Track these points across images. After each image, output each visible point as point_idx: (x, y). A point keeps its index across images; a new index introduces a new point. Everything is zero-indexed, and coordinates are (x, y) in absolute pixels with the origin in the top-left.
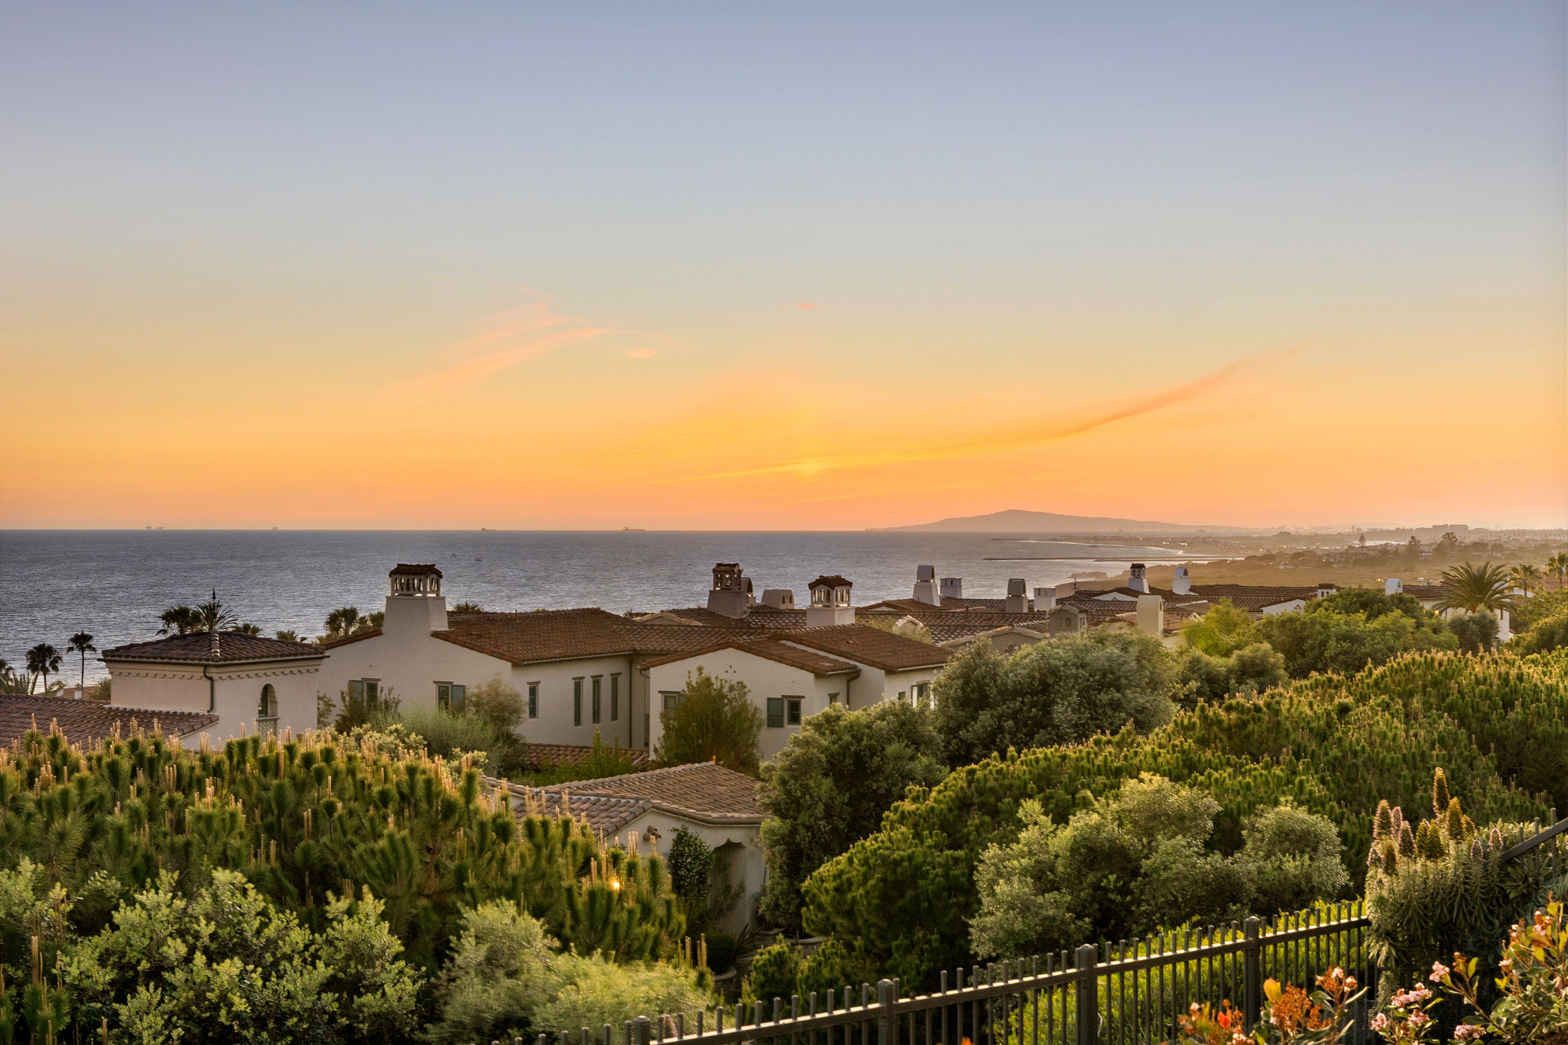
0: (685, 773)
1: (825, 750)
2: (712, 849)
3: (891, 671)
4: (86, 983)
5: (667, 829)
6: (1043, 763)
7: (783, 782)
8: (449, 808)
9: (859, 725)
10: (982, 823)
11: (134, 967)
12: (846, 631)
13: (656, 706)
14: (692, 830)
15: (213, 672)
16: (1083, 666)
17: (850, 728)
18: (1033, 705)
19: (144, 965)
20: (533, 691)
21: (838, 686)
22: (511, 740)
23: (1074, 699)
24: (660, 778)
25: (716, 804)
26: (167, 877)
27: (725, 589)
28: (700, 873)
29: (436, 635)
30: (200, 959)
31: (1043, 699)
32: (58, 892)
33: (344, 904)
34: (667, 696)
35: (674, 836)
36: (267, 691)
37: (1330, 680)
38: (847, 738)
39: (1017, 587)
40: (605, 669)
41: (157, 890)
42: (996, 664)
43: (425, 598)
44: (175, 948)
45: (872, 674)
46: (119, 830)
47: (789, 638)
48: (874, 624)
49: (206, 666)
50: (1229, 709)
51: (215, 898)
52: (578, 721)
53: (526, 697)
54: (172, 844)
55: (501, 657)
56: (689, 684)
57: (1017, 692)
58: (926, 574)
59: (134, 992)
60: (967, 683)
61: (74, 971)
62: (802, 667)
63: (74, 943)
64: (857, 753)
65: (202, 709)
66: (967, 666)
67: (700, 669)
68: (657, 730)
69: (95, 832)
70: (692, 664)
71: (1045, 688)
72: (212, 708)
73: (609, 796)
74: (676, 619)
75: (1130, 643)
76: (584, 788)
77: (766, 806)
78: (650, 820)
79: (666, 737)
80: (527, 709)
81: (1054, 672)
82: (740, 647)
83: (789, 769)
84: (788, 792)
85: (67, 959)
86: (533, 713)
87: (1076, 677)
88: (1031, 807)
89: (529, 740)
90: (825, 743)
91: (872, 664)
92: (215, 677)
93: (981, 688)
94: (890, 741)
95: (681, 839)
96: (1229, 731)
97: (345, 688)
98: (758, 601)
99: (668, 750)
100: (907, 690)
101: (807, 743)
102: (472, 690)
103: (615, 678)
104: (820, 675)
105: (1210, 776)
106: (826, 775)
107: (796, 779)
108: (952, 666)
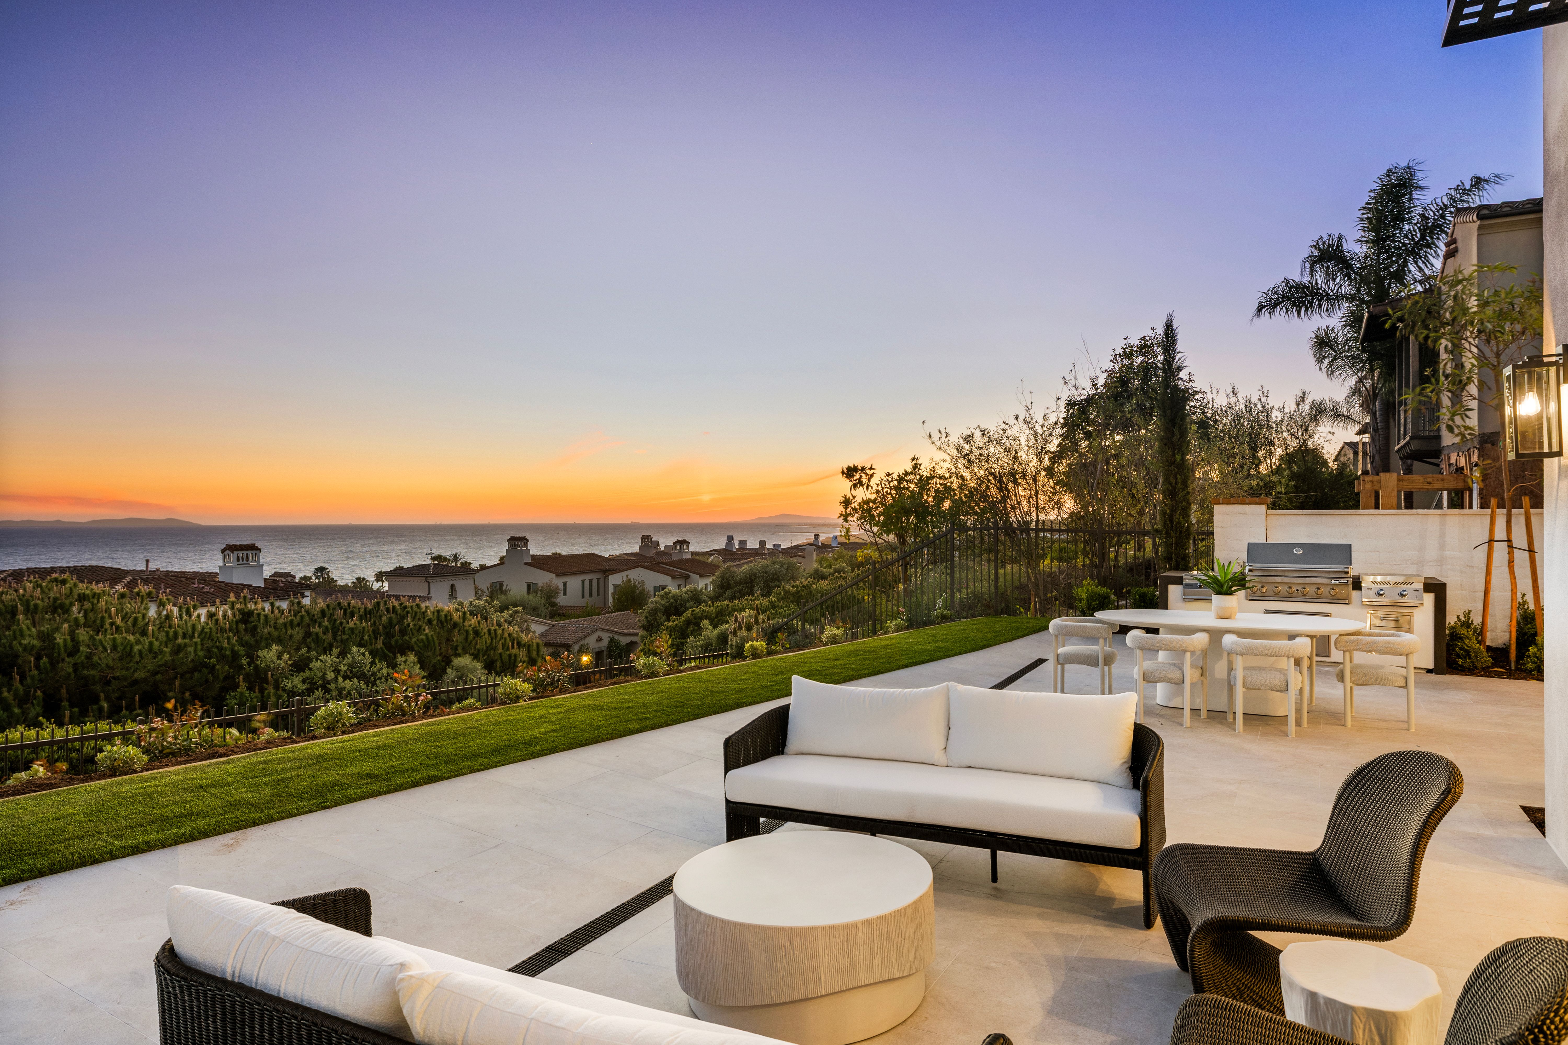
0: (618, 615)
1: (663, 605)
2: (624, 644)
3: (701, 576)
4: (295, 690)
5: (606, 637)
6: (720, 608)
7: (647, 618)
8: (455, 625)
9: (677, 596)
10: (694, 630)
11: (316, 683)
12: (686, 560)
13: (611, 590)
14: (616, 637)
15: (429, 579)
16: (766, 572)
17: (673, 597)
18: (747, 587)
19: (320, 682)
20: (565, 584)
21: (681, 582)
22: (553, 604)
23: (762, 585)
24: (607, 618)
25: (628, 627)
26: (335, 651)
27: (646, 545)
28: (619, 653)
29: (526, 564)
30: (340, 679)
31: (750, 585)
32: (286, 656)
33: (403, 659)
34: (615, 586)
35: (609, 639)
36: (453, 586)
37: (842, 576)
38: (672, 600)
39: (763, 544)
40: (594, 577)
41: (331, 655)
42: (735, 572)
43: (521, 550)
44: (330, 675)
45: (694, 577)
46: (317, 634)
47: (663, 563)
48: (697, 558)
49: (426, 577)
50: (793, 587)
51: (353, 658)
52: (583, 597)
53: (561, 587)
54: (342, 639)
55: (551, 572)
56: (623, 581)
57: (741, 582)
58: (730, 539)
59: (313, 693)
60: (723, 579)
61: (289, 685)
62: (667, 574)
63: (293, 675)
64: (675, 606)
65: (425, 594)
66: (723, 573)
67: (627, 576)
68: (611, 600)
69: (308, 634)
70: (624, 574)
71: (751, 581)
72: (429, 594)
73: (583, 624)
74: (626, 557)
75: (784, 564)
76: (576, 622)
77: (641, 627)
78: (599, 633)
79: (613, 602)
80: (562, 592)
81: (755, 575)
82: (643, 567)
83: (649, 613)
84: (648, 621)
85: (287, 681)
86: (565, 594)
87: (763, 577)
88: (705, 623)
89: (561, 604)
90: (663, 602)
91: (694, 573)
92: (430, 581)
93: (728, 581)
94: (688, 601)
95: (612, 640)
96: (793, 594)
97: (489, 585)
98: (662, 549)
99: (614, 607)
100: (709, 583)
101: (656, 602)
102: (540, 585)
103: (598, 580)
104: (673, 578)
105: (776, 611)
106: (664, 615)
107: (651, 616)
108: (718, 573)
